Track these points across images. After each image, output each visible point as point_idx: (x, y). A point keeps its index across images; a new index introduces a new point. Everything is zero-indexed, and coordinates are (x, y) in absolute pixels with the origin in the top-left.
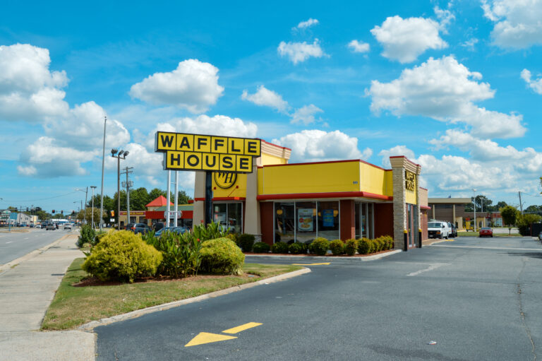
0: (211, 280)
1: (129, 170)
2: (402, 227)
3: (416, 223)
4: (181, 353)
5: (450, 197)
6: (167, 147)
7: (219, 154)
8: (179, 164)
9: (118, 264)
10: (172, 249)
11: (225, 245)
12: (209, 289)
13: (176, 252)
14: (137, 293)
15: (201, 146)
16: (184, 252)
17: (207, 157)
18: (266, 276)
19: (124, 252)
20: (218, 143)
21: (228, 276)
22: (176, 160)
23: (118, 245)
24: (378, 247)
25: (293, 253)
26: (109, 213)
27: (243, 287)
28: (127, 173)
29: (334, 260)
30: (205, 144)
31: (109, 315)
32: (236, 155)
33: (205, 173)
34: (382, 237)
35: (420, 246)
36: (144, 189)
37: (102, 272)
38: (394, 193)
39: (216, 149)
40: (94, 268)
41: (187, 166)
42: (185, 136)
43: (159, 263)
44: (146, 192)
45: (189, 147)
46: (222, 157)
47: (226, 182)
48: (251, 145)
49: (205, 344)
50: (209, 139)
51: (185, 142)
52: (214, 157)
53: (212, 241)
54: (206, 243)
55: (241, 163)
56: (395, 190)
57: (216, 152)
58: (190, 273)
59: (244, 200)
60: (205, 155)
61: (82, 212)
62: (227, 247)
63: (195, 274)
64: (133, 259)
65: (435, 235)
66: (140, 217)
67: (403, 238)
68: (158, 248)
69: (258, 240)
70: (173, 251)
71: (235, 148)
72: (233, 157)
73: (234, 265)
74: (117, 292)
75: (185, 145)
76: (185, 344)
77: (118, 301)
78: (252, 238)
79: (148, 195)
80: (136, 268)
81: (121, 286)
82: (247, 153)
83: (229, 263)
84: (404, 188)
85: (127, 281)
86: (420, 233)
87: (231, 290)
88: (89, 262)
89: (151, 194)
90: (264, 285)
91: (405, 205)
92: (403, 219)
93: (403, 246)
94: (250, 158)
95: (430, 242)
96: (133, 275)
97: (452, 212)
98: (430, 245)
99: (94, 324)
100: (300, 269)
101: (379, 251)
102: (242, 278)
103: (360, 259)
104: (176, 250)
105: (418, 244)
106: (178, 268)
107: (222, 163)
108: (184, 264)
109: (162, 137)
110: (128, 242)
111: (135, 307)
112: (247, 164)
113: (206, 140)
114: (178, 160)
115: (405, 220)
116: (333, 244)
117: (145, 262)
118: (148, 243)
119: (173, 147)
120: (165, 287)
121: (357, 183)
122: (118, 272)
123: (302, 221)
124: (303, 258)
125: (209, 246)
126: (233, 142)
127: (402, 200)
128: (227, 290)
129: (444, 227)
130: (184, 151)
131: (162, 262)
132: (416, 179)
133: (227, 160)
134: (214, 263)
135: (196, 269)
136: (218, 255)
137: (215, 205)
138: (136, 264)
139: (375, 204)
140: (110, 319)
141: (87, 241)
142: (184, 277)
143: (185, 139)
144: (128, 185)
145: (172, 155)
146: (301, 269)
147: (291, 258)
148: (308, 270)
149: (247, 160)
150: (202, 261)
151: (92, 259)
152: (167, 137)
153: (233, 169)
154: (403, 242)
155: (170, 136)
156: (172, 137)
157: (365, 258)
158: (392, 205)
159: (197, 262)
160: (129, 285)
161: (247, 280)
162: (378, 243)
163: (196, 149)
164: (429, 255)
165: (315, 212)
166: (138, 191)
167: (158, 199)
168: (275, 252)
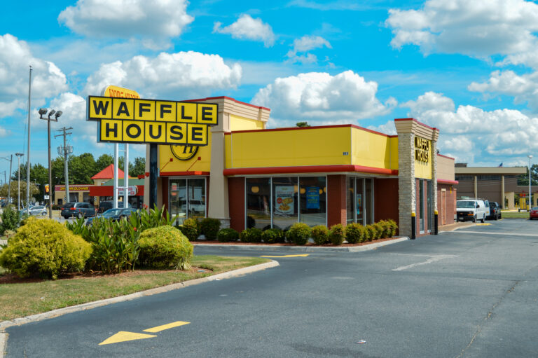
0: (149, 276)
1: (67, 132)
2: (409, 209)
3: (431, 203)
4: (93, 351)
5: (501, 165)
6: (101, 115)
7: (166, 122)
8: (116, 136)
9: (38, 257)
10: (103, 240)
11: (168, 235)
12: (144, 286)
13: (108, 243)
14: (59, 291)
15: (143, 113)
16: (118, 243)
17: (151, 126)
18: (220, 270)
19: (46, 244)
20: (165, 109)
21: (172, 271)
22: (112, 130)
23: (38, 235)
24: (374, 235)
25: (267, 242)
26: (42, 188)
27: (187, 284)
28: (64, 135)
29: (316, 251)
30: (149, 110)
31: (25, 314)
32: (187, 123)
33: (149, 146)
34: (382, 221)
35: (436, 233)
36: (89, 155)
37: (20, 267)
38: (400, 166)
39: (162, 116)
40: (11, 263)
41: (126, 138)
42: (123, 101)
43: (88, 256)
44: (92, 159)
45: (128, 115)
46: (169, 126)
47: (185, 152)
48: (206, 111)
49: (119, 343)
50: (153, 104)
51: (123, 109)
52: (160, 127)
53: (154, 230)
54: (146, 232)
55: (194, 134)
56: (401, 162)
57: (162, 120)
58: (125, 268)
59: (207, 174)
60: (148, 124)
61: (6, 187)
62: (170, 236)
63: (132, 269)
64: (57, 252)
65: (465, 217)
66: (84, 193)
67: (410, 222)
68: (88, 239)
69: (225, 225)
70: (105, 242)
71: (185, 115)
72: (183, 126)
73: (179, 258)
74: (36, 290)
75: (123, 112)
76: (100, 342)
77: (36, 299)
78: (217, 223)
79: (95, 164)
80: (59, 262)
81: (42, 283)
82: (200, 120)
83: (173, 255)
84: (414, 159)
85: (50, 278)
86: (436, 216)
87: (172, 287)
88: (4, 256)
89: (98, 161)
90: (214, 281)
91: (413, 181)
92: (410, 198)
93: (410, 233)
94: (204, 127)
95: (453, 227)
96: (56, 271)
97: (501, 186)
98: (453, 231)
99: (7, 324)
100: (266, 262)
101: (376, 239)
102: (187, 273)
103: (348, 250)
104: (107, 241)
105: (434, 230)
106: (111, 262)
107: (169, 133)
108: (119, 257)
109: (95, 102)
110: (50, 232)
111: (54, 306)
112: (201, 134)
113: (149, 105)
114: (115, 130)
115: (413, 201)
116: (315, 231)
117: (70, 255)
118: (75, 233)
119: (108, 115)
120: (92, 284)
121: (347, 154)
122: (40, 268)
123: (280, 201)
124: (277, 248)
125: (149, 236)
126: (183, 107)
127: (410, 175)
128: (166, 287)
129: (478, 207)
130: (123, 120)
131: (92, 255)
132: (432, 147)
133: (175, 130)
134: (155, 256)
135: (132, 263)
136: (159, 245)
137: (172, 181)
138: (61, 258)
139: (375, 179)
140: (25, 318)
141: (9, 228)
142: (118, 272)
143: (123, 104)
144: (66, 151)
145: (108, 125)
146: (268, 261)
147: (263, 249)
148: (275, 264)
149: (201, 129)
150: (140, 253)
151: (8, 252)
152: (101, 102)
153: (183, 141)
154: (410, 227)
155: (104, 102)
156: (107, 103)
157: (354, 249)
158: (397, 180)
159: (134, 255)
160: (51, 282)
161: (194, 275)
162: (374, 230)
163: (137, 117)
164: (440, 244)
165: (297, 189)
166: (81, 157)
167: (108, 168)
168: (244, 241)
